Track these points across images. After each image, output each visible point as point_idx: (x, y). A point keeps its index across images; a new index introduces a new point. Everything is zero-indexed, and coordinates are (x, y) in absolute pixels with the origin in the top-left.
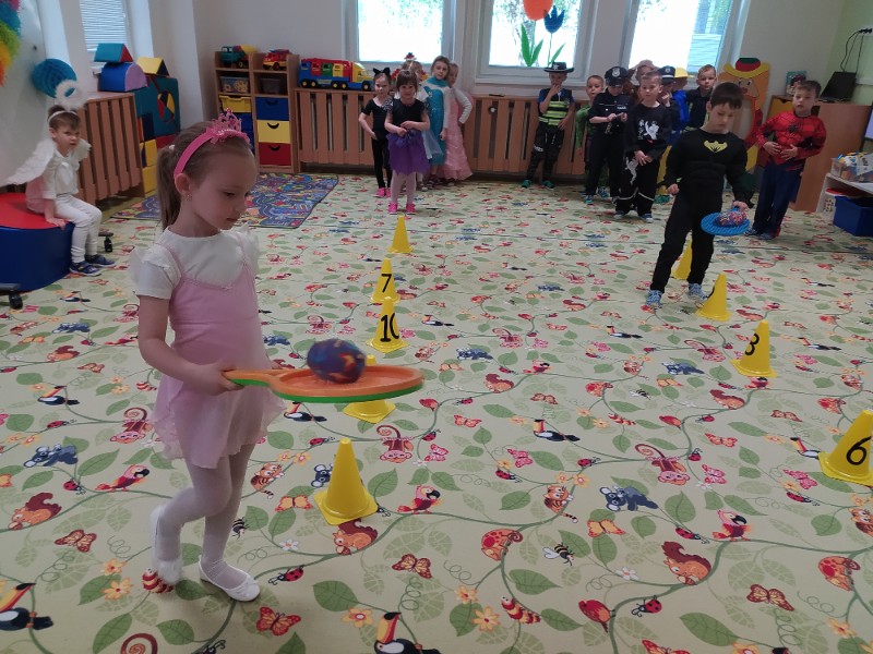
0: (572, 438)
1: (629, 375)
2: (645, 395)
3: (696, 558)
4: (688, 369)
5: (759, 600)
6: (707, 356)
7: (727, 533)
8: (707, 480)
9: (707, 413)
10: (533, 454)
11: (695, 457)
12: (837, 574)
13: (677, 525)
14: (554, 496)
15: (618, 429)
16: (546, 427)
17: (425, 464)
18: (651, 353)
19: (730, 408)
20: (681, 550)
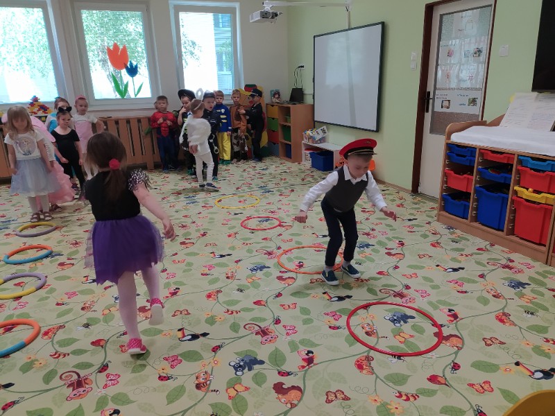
0: (205, 335)
1: (230, 281)
2: (241, 291)
3: (294, 388)
4: (262, 268)
5: (332, 401)
6: (270, 257)
7: (305, 364)
8: (288, 334)
9: (277, 292)
10: (181, 355)
11: (277, 322)
12: (364, 367)
13: (278, 370)
14: (202, 380)
15: (231, 319)
16: (186, 333)
17: (104, 391)
18: (239, 263)
19: (289, 285)
20: (284, 386)
